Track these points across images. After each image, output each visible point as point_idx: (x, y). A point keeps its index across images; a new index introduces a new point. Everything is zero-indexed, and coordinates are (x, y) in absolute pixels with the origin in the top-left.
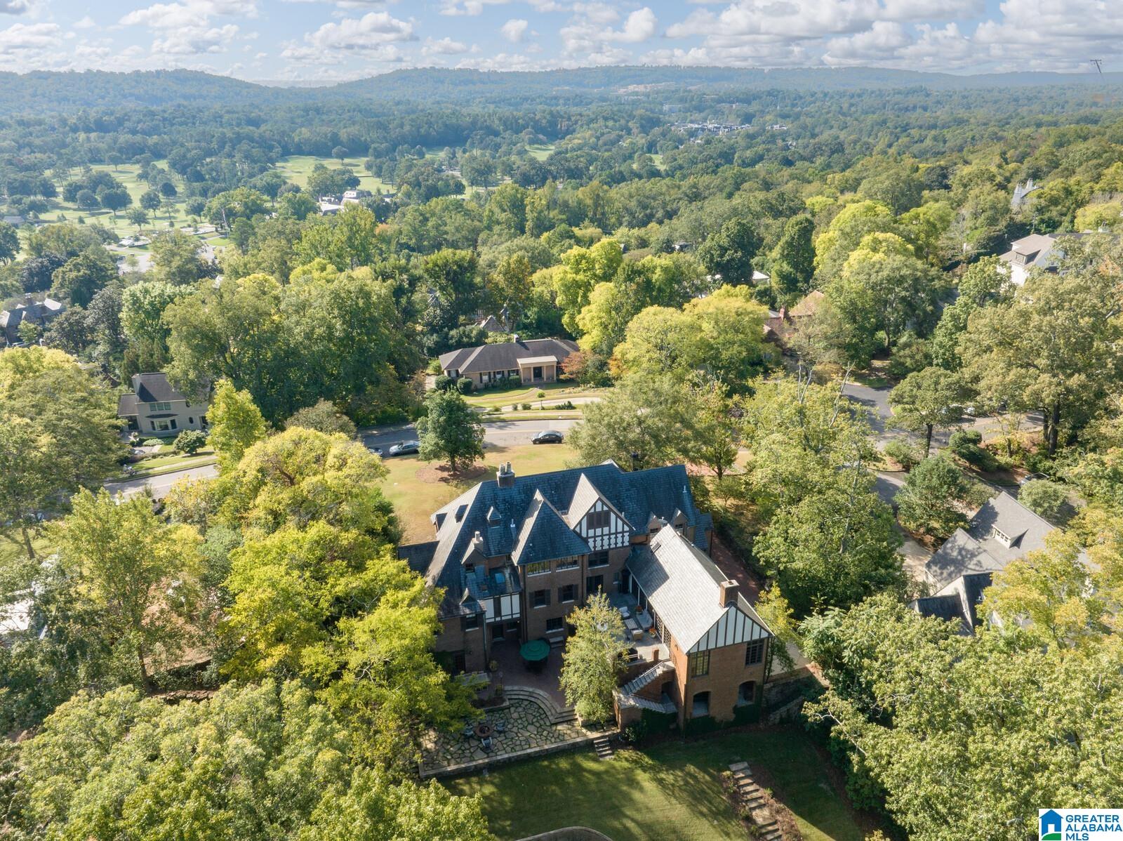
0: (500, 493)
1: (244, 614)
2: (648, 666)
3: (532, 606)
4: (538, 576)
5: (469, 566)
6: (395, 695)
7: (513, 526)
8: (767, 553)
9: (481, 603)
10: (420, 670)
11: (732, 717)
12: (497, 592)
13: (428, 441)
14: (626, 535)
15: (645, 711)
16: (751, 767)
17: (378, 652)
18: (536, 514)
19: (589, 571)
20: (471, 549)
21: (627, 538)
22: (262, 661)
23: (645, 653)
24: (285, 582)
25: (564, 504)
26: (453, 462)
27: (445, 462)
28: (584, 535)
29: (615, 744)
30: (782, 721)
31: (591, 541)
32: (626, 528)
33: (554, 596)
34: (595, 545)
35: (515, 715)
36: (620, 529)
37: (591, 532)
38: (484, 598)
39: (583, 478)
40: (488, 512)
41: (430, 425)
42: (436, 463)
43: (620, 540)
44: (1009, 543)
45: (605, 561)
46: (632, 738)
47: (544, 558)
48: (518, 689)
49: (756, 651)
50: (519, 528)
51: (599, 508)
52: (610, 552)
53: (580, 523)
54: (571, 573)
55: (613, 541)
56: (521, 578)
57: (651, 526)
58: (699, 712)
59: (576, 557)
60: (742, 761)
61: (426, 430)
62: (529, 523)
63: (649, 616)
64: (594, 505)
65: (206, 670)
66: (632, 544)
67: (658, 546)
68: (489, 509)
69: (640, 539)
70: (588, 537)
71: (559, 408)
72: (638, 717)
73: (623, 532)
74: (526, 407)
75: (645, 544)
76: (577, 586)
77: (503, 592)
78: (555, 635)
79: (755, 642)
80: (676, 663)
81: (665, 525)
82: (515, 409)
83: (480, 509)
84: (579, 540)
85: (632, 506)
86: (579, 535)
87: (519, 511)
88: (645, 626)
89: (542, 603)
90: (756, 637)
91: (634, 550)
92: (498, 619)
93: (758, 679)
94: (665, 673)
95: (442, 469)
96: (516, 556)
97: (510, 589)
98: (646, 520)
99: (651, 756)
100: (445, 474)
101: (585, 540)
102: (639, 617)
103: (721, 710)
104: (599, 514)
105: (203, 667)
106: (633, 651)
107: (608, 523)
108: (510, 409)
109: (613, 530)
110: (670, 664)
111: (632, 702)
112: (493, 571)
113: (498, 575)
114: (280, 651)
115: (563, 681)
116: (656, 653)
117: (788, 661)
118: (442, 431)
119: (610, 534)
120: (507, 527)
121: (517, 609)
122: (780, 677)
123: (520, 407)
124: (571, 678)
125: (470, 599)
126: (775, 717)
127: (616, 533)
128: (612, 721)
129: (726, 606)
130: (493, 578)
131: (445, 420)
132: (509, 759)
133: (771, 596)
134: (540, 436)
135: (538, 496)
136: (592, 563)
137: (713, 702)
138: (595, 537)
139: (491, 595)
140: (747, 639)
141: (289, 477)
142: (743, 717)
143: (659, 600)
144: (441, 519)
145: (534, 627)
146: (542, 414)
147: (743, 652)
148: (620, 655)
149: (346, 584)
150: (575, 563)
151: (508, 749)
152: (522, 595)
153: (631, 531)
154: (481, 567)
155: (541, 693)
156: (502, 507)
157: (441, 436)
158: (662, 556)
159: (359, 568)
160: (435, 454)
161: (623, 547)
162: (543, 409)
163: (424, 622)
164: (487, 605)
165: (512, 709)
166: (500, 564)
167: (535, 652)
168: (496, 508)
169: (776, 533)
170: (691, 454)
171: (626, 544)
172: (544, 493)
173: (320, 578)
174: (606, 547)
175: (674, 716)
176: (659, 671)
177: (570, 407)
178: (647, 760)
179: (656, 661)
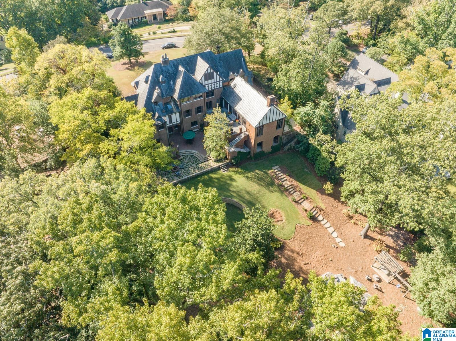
0: (163, 69)
1: (66, 133)
2: (238, 135)
3: (185, 117)
4: (186, 104)
5: (156, 103)
6: (146, 159)
7: (172, 83)
8: (279, 84)
9: (164, 118)
10: (154, 147)
11: (270, 150)
12: (169, 113)
13: (117, 50)
14: (221, 82)
15: (239, 152)
16: (280, 167)
17: (136, 141)
18: (182, 77)
19: (207, 100)
20: (155, 95)
21: (221, 84)
22: (81, 152)
23: (236, 130)
24: (81, 116)
25: (192, 71)
26: (130, 60)
27: (126, 60)
28: (204, 84)
29: (227, 166)
30: (288, 150)
31: (207, 86)
32: (221, 79)
33: (194, 112)
34: (209, 88)
35: (186, 161)
36: (218, 80)
37: (206, 82)
38: (164, 116)
39: (199, 59)
40: (159, 77)
41: (117, 43)
42: (122, 61)
43: (218, 85)
44: (364, 73)
45: (213, 95)
46: (235, 163)
47: (188, 95)
48: (185, 151)
49: (280, 123)
50: (174, 84)
51: (209, 71)
52: (215, 91)
53: (202, 78)
54: (200, 101)
55: (216, 85)
56: (179, 106)
57: (230, 78)
58: (259, 150)
59: (201, 94)
60: (276, 165)
61: (115, 46)
62: (179, 82)
63: (234, 115)
64: (207, 70)
65: (47, 163)
66: (223, 86)
67: (235, 85)
68: (160, 76)
69: (226, 84)
70: (205, 85)
71: (169, 32)
72: (236, 155)
73: (220, 81)
74: (155, 33)
75: (228, 86)
76: (202, 107)
77: (172, 112)
78: (195, 128)
79: (280, 120)
80: (249, 132)
81: (237, 76)
82: (150, 34)
83: (156, 77)
84: (202, 87)
85: (221, 69)
86: (202, 84)
87: (173, 76)
88: (233, 119)
89: (189, 115)
90: (281, 118)
91: (224, 89)
92: (171, 124)
93: (280, 134)
94: (245, 136)
95: (125, 64)
96: (176, 96)
97: (175, 111)
98: (228, 75)
99: (242, 168)
100: (127, 66)
101: (204, 86)
102: (230, 116)
103: (267, 148)
104: (209, 74)
105: (45, 161)
106: (232, 130)
107: (213, 78)
108: (147, 35)
109: (215, 81)
110: (247, 133)
111: (233, 150)
112: (166, 104)
113: (168, 106)
114: (89, 147)
115: (205, 145)
116: (241, 129)
117: (290, 126)
118: (123, 45)
119: (214, 82)
120: (169, 84)
121: (178, 119)
122: (287, 133)
123: (152, 34)
124: (208, 143)
125: (159, 117)
126: (286, 148)
127: (217, 82)
128: (226, 158)
129: (270, 106)
130: (167, 107)
131: (124, 40)
132: (188, 178)
133: (285, 101)
134: (165, 45)
135: (181, 68)
136: (207, 96)
137: (264, 145)
138: (208, 84)
139: (167, 114)
140: (277, 119)
141: (62, 70)
142: (275, 150)
143: (239, 108)
144: (137, 83)
145: (186, 126)
146: (163, 36)
147: (276, 124)
148: (227, 132)
149: (109, 114)
150: (201, 96)
151: (187, 174)
152: (180, 113)
153: (223, 80)
154: (161, 103)
155: (195, 151)
156: (165, 75)
157: (122, 47)
158: (237, 90)
159: (112, 107)
160: (121, 57)
161: (220, 88)
162: (162, 33)
163: (151, 126)
164: (166, 118)
165: (184, 159)
166: (169, 101)
167: (189, 136)
168: (163, 76)
169: (282, 76)
170: (243, 44)
171: (221, 86)
172: (183, 67)
173: (95, 114)
174: (213, 88)
175: (249, 153)
176: (243, 136)
177: (174, 31)
178: (240, 170)
179: (241, 133)
